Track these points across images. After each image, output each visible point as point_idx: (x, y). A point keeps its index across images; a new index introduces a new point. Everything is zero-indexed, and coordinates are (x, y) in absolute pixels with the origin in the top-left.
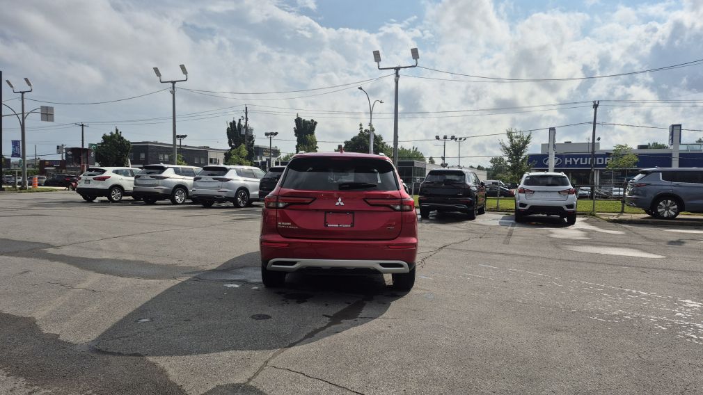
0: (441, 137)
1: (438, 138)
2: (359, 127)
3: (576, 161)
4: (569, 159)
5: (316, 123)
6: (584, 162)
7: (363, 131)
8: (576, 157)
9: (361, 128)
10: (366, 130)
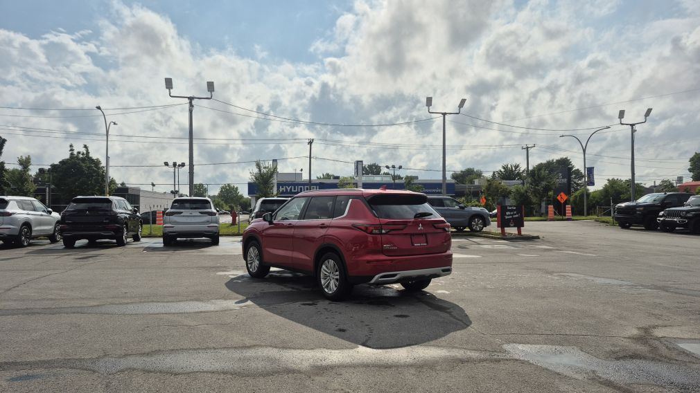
0: (171, 164)
1: (166, 164)
2: (69, 149)
3: (289, 189)
4: (283, 187)
5: (6, 140)
6: (295, 189)
7: (75, 153)
8: (289, 185)
9: (72, 150)
10: (79, 153)
